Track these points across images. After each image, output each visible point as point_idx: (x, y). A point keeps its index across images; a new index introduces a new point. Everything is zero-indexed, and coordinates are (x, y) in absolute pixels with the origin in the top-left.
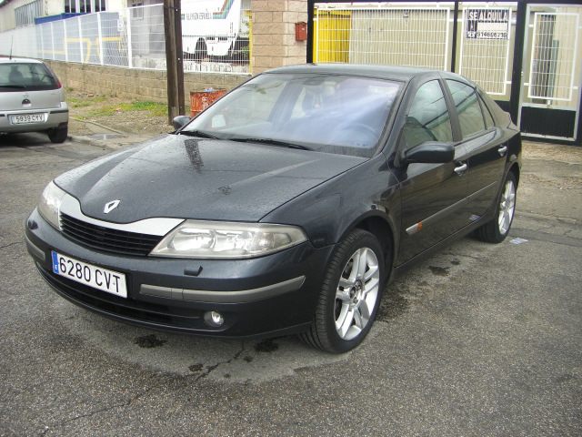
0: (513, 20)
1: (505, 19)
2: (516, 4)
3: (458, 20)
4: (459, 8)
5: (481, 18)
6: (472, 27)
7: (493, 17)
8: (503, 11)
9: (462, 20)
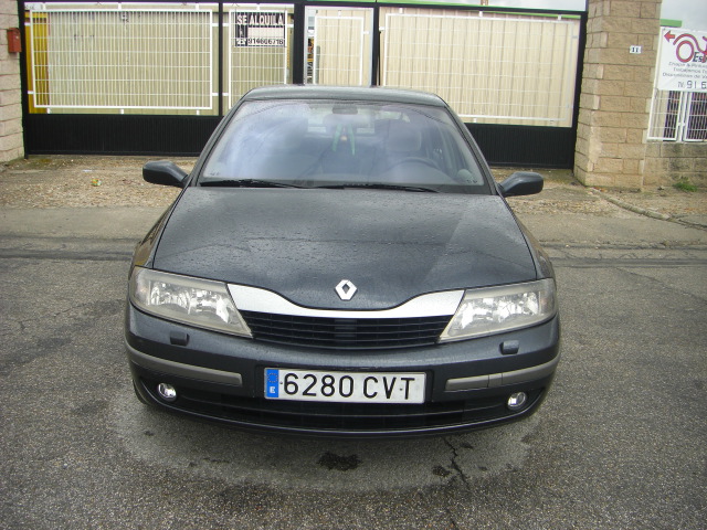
0: (289, 25)
1: (280, 23)
2: (292, 6)
3: (224, 25)
4: (224, 10)
5: (252, 23)
6: (241, 33)
7: (266, 21)
8: (278, 15)
9: (229, 25)
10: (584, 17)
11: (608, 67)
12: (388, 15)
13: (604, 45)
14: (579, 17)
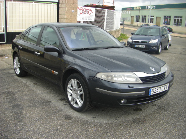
10: (58, 3)
11: (67, 16)
12: (9, 2)
13: (66, 10)
14: (57, 3)
